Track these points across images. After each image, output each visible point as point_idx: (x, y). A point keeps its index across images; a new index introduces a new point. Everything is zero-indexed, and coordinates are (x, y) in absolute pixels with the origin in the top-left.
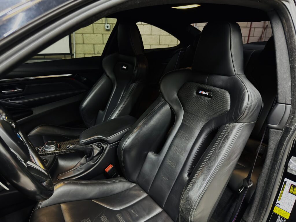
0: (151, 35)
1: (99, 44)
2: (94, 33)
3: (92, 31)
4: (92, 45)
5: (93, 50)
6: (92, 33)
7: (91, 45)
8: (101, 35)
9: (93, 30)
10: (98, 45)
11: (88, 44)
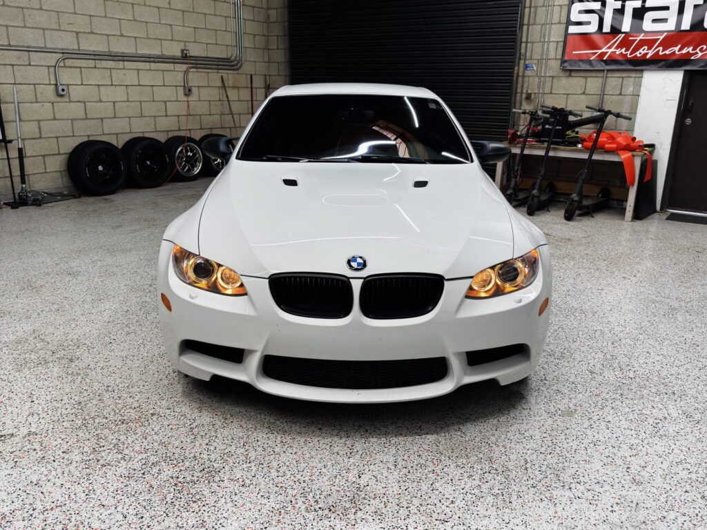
0: (128, 101)
1: (47, 120)
2: (37, 102)
3: (34, 98)
4: (37, 123)
5: (37, 130)
6: (35, 101)
7: (33, 122)
8: (50, 104)
9: (36, 96)
10: (46, 122)
11: (29, 121)
